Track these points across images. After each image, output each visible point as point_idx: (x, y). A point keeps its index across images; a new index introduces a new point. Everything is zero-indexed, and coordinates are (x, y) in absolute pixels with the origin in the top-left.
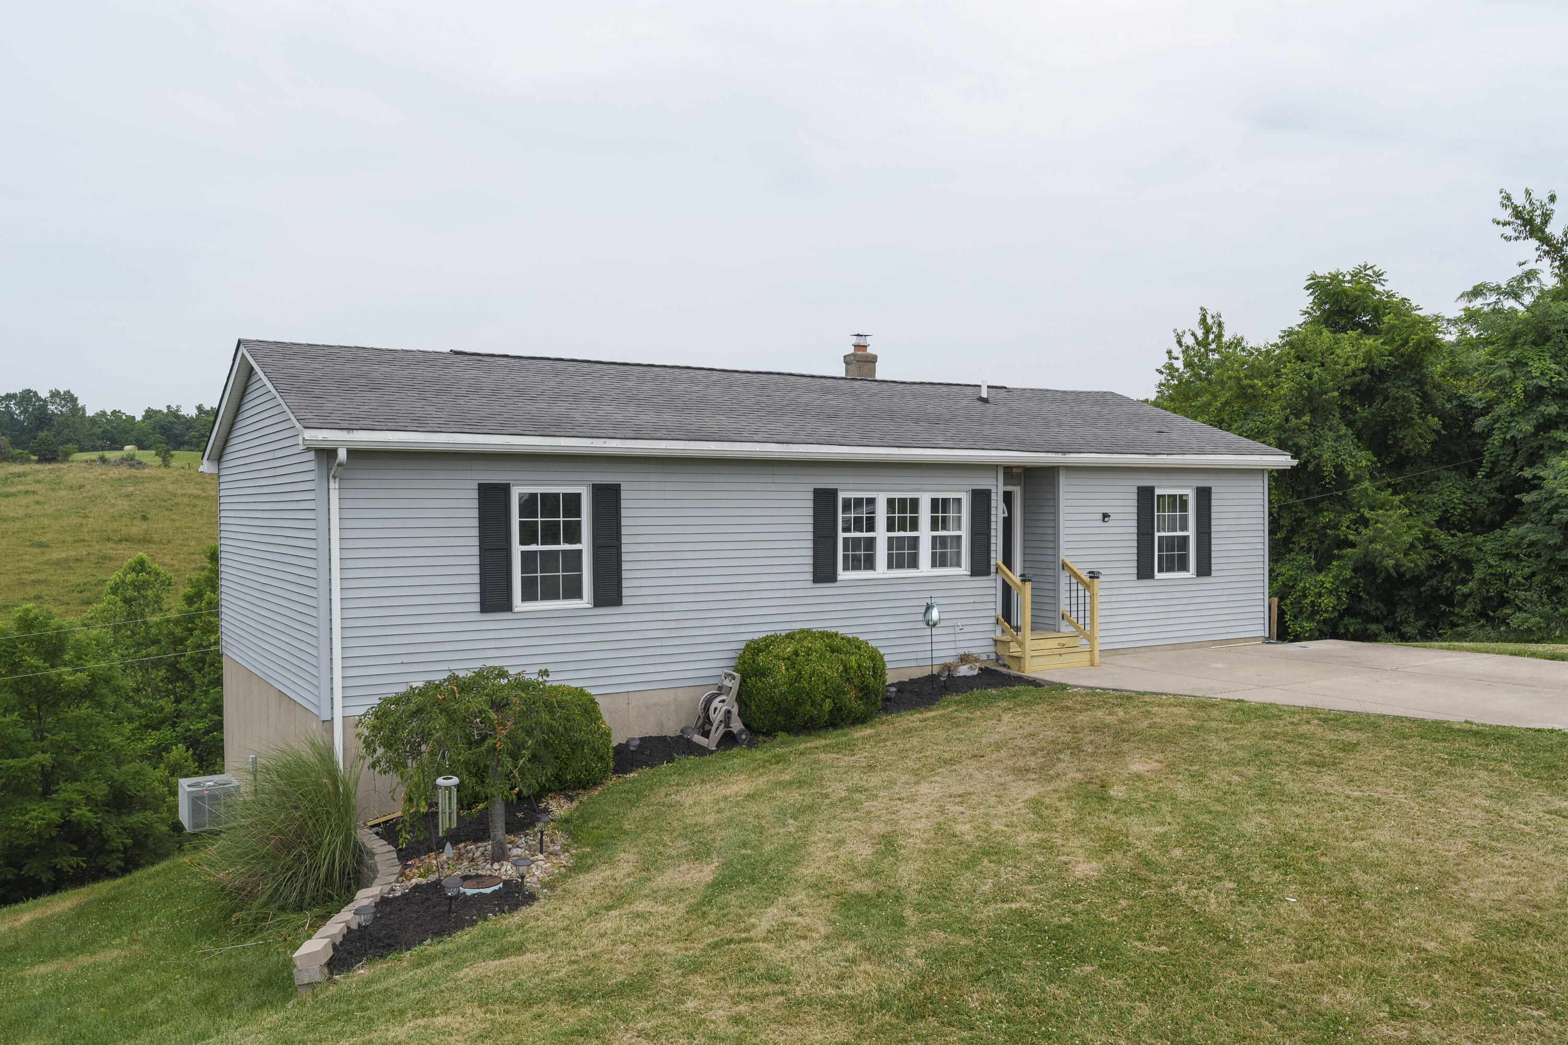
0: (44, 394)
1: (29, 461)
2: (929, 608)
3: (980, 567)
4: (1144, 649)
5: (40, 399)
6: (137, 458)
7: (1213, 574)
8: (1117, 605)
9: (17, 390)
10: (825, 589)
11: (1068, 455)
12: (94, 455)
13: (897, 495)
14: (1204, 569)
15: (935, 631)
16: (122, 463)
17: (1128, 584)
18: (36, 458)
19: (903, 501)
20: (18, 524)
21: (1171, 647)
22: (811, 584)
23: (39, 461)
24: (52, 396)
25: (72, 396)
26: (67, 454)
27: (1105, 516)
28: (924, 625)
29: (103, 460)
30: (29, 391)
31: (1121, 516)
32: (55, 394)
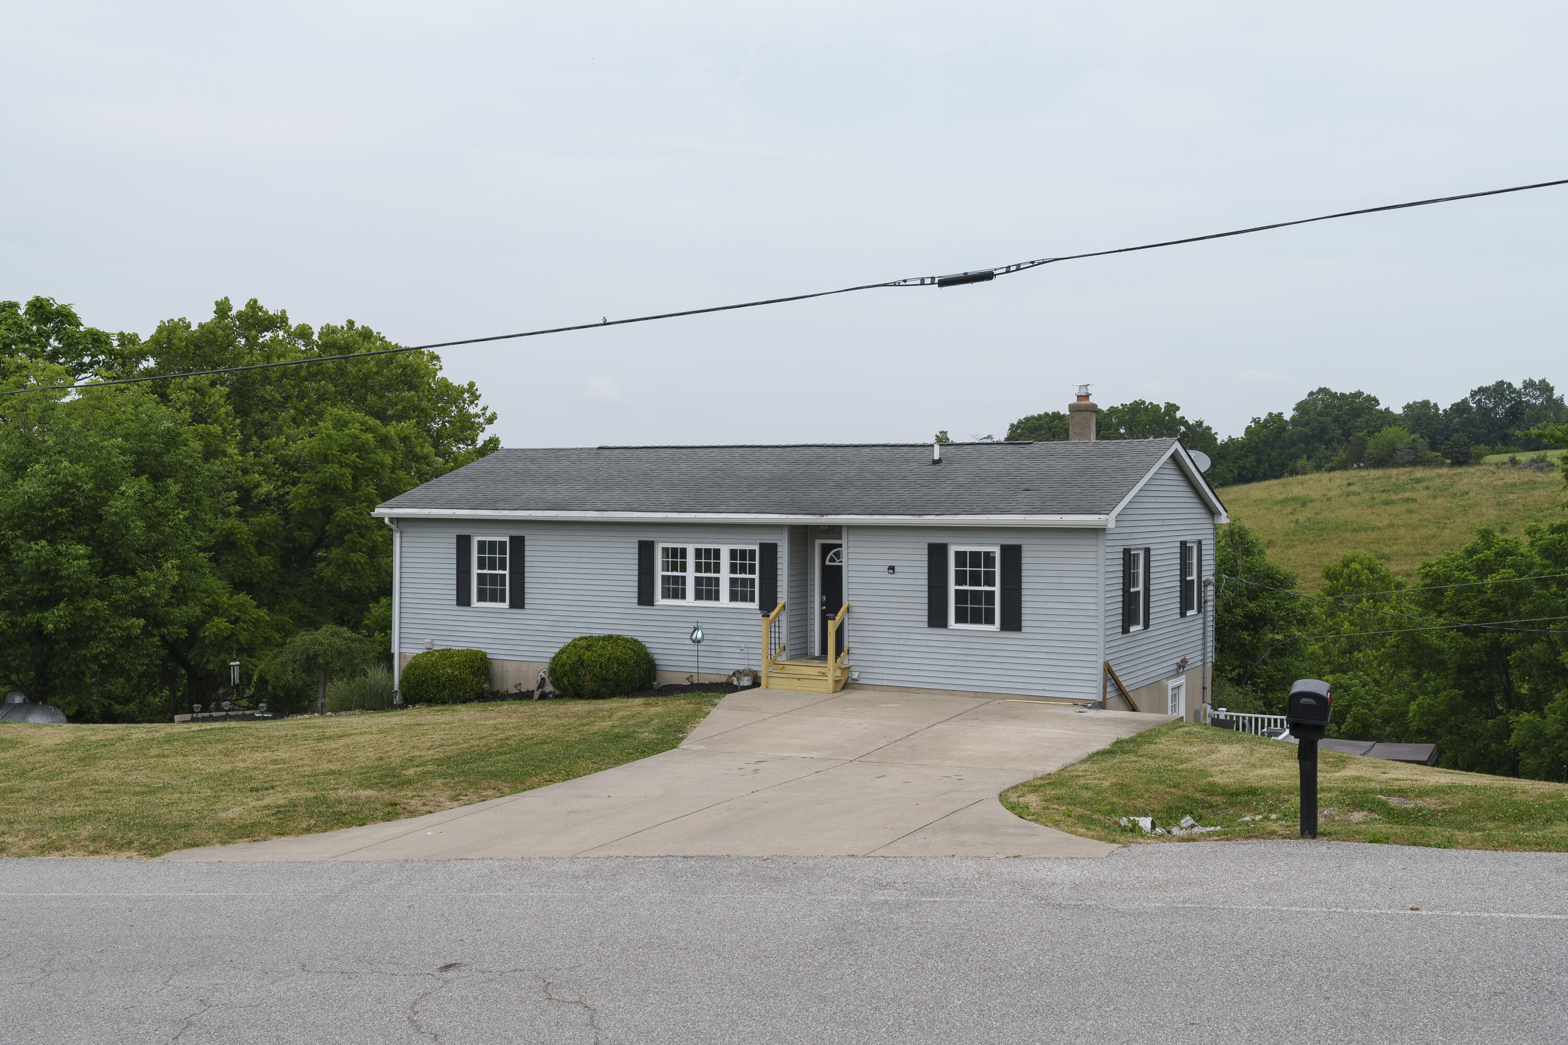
0: (1518, 385)
1: (1442, 464)
2: (696, 629)
3: (768, 604)
4: (938, 692)
5: (1515, 391)
6: (1548, 459)
7: (1024, 630)
8: (905, 648)
9: (1490, 382)
10: (646, 610)
11: (825, 517)
12: (1505, 457)
13: (703, 546)
14: (1012, 622)
15: (700, 648)
16: (1530, 466)
17: (919, 631)
18: (1449, 461)
19: (708, 551)
20: (1374, 535)
21: (972, 695)
22: (636, 606)
23: (1452, 465)
24: (1525, 388)
25: (1548, 385)
26: (1480, 456)
27: (892, 568)
28: (690, 642)
29: (1514, 462)
30: (1502, 383)
31: (905, 569)
32: (1529, 384)
